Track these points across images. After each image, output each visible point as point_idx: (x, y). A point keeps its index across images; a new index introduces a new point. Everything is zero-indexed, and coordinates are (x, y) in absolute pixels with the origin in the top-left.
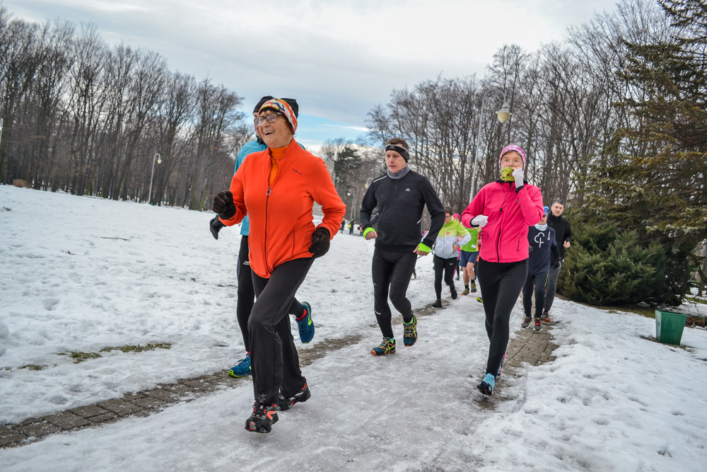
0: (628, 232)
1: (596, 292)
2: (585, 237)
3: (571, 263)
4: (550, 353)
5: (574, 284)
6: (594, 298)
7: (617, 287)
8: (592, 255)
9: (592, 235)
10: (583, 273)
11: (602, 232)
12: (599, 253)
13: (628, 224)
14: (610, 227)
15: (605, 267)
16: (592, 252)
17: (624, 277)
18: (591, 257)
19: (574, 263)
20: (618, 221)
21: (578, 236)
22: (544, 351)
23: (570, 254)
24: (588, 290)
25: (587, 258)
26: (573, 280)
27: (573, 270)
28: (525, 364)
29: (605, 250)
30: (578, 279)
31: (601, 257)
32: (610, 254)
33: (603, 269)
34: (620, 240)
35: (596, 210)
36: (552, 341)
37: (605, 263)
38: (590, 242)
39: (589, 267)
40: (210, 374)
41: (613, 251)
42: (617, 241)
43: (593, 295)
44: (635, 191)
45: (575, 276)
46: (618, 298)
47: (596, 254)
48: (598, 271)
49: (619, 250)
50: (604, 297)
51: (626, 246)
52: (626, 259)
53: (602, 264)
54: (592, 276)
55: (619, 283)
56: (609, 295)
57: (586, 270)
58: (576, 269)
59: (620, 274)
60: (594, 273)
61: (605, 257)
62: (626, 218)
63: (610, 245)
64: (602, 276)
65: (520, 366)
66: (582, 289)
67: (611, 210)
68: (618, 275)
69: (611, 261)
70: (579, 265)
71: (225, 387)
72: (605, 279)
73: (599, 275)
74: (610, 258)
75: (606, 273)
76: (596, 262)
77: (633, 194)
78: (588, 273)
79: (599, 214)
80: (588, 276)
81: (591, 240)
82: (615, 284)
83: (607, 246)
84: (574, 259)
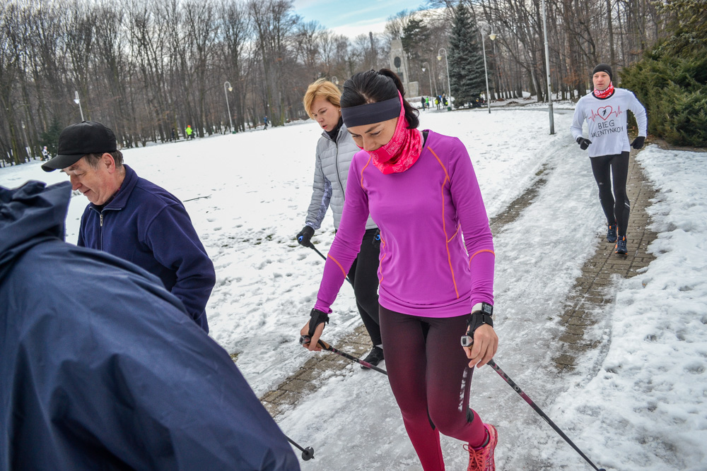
2: (679, 74)
3: (668, 106)
4: (646, 250)
5: (675, 129)
6: (701, 140)
8: (691, 93)
9: (687, 70)
10: (683, 116)
11: (698, 63)
12: (699, 88)
16: (690, 88)
18: (689, 96)
19: (671, 106)
21: (672, 74)
22: (638, 248)
23: (665, 96)
24: (694, 132)
25: (685, 99)
26: (674, 124)
27: (671, 113)
28: (614, 277)
29: (705, 83)
30: (679, 122)
31: (701, 93)
35: (689, 38)
36: (649, 227)
38: (686, 78)
39: (689, 107)
40: (274, 389)
43: (698, 137)
45: (675, 120)
47: (695, 91)
48: (699, 110)
53: (703, 101)
54: (694, 116)
57: (687, 111)
58: (675, 112)
60: (697, 112)
65: (609, 283)
66: (685, 131)
70: (678, 107)
71: (287, 406)
76: (697, 100)
78: (689, 113)
79: (693, 42)
80: (689, 117)
81: (688, 75)
84: (671, 102)
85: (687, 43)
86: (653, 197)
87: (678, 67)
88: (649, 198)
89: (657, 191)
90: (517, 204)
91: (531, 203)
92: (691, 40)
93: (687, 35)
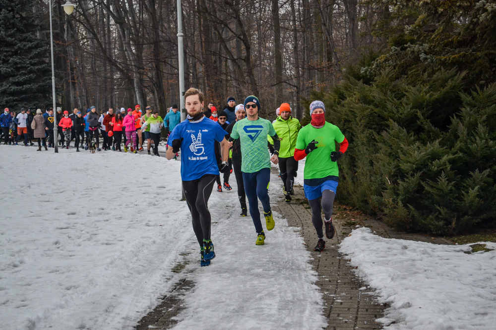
0: (482, 87)
1: (443, 211)
2: (406, 110)
3: (389, 163)
5: (400, 203)
6: (441, 223)
7: (478, 196)
8: (425, 144)
9: (419, 105)
10: (413, 181)
11: (436, 95)
12: (437, 137)
13: (481, 72)
14: (450, 83)
15: (451, 162)
16: (423, 135)
17: (488, 176)
18: (422, 149)
19: (394, 163)
20: (460, 69)
21: (395, 110)
23: (383, 146)
24: (428, 210)
25: (417, 152)
26: (398, 195)
27: (394, 176)
29: (446, 130)
30: (407, 191)
31: (442, 144)
32: (457, 137)
33: (449, 167)
34: (472, 106)
37: (451, 156)
38: (418, 118)
39: (422, 167)
41: (462, 130)
42: (465, 110)
43: (437, 218)
44: (485, 10)
45: (401, 187)
46: (485, 216)
47: (432, 141)
48: (439, 173)
49: (472, 128)
50: (458, 219)
51: (484, 117)
52: (487, 142)
53: (445, 158)
54: (431, 183)
55: (482, 189)
56: (466, 214)
57: (419, 174)
58: (399, 174)
59: (480, 172)
60: (435, 177)
61: (448, 144)
62: (476, 59)
63: (454, 120)
64: (449, 180)
66: (416, 207)
67: (446, 45)
68: (477, 174)
69: (461, 150)
70: (404, 166)
72: (455, 186)
73: (443, 179)
74: (458, 145)
75: (456, 174)
76: (434, 157)
77: (482, 17)
78: (422, 177)
79: (426, 59)
80: (422, 183)
81: (419, 114)
82: (473, 192)
83: (450, 123)
84: (393, 156)
85: (417, 59)
86: (382, 316)
87: (404, 100)
88: (376, 317)
89: (387, 305)
90: (152, 323)
91: (175, 322)
92: (422, 56)
93: (416, 47)
